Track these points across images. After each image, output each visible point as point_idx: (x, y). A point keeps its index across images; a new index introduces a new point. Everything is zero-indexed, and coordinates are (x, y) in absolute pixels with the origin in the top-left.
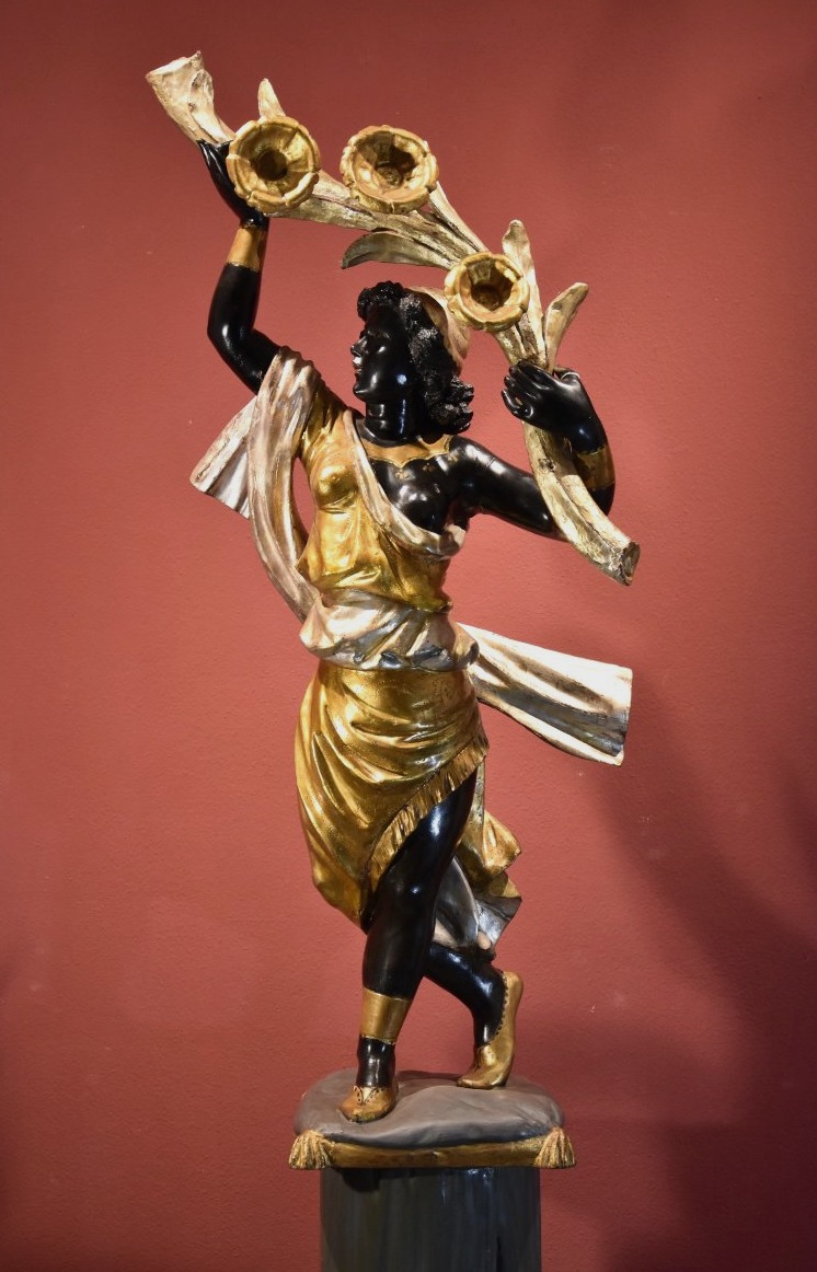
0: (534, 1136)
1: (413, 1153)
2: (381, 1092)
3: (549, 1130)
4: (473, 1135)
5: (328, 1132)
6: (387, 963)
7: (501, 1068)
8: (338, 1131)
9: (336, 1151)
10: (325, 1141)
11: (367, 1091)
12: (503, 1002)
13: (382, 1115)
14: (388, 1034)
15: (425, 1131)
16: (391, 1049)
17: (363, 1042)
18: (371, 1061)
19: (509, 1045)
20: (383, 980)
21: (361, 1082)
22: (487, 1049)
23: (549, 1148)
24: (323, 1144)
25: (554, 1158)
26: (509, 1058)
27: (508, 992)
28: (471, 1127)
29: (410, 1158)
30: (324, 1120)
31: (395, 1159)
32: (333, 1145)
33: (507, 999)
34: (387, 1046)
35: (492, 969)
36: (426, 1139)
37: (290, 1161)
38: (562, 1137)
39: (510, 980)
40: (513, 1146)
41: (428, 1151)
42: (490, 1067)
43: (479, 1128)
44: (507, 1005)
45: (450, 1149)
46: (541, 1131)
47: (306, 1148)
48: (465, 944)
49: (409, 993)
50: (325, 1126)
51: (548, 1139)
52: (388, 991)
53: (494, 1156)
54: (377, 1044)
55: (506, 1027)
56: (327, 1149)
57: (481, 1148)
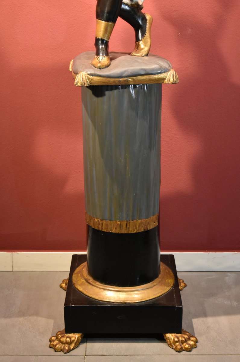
0: (164, 72)
1: (121, 79)
2: (106, 58)
3: (169, 70)
4: (143, 73)
5: (89, 73)
6: (106, 10)
7: (146, 49)
8: (93, 72)
9: (92, 80)
10: (88, 76)
11: (101, 58)
12: (146, 25)
13: (108, 66)
14: (106, 36)
15: (125, 71)
16: (107, 42)
17: (97, 40)
18: (100, 47)
19: (149, 41)
20: (105, 16)
21: (98, 54)
22: (141, 43)
23: (170, 77)
24: (87, 77)
25: (172, 80)
26: (149, 46)
27: (148, 21)
28: (142, 69)
29: (120, 81)
30: (86, 68)
31: (114, 82)
32: (91, 77)
33: (148, 24)
34: (106, 41)
35: (142, 13)
36: (125, 75)
37: (75, 84)
38: (174, 73)
39: (148, 17)
40: (157, 76)
41: (126, 79)
42: (142, 49)
43: (145, 70)
44: (147, 26)
45: (133, 78)
46: (166, 71)
47: (81, 79)
48: (133, 3)
49: (114, 21)
50: (87, 70)
51: (169, 73)
52: (107, 20)
53: (150, 80)
54: (102, 40)
55: (147, 34)
56: (89, 79)
57: (145, 77)
